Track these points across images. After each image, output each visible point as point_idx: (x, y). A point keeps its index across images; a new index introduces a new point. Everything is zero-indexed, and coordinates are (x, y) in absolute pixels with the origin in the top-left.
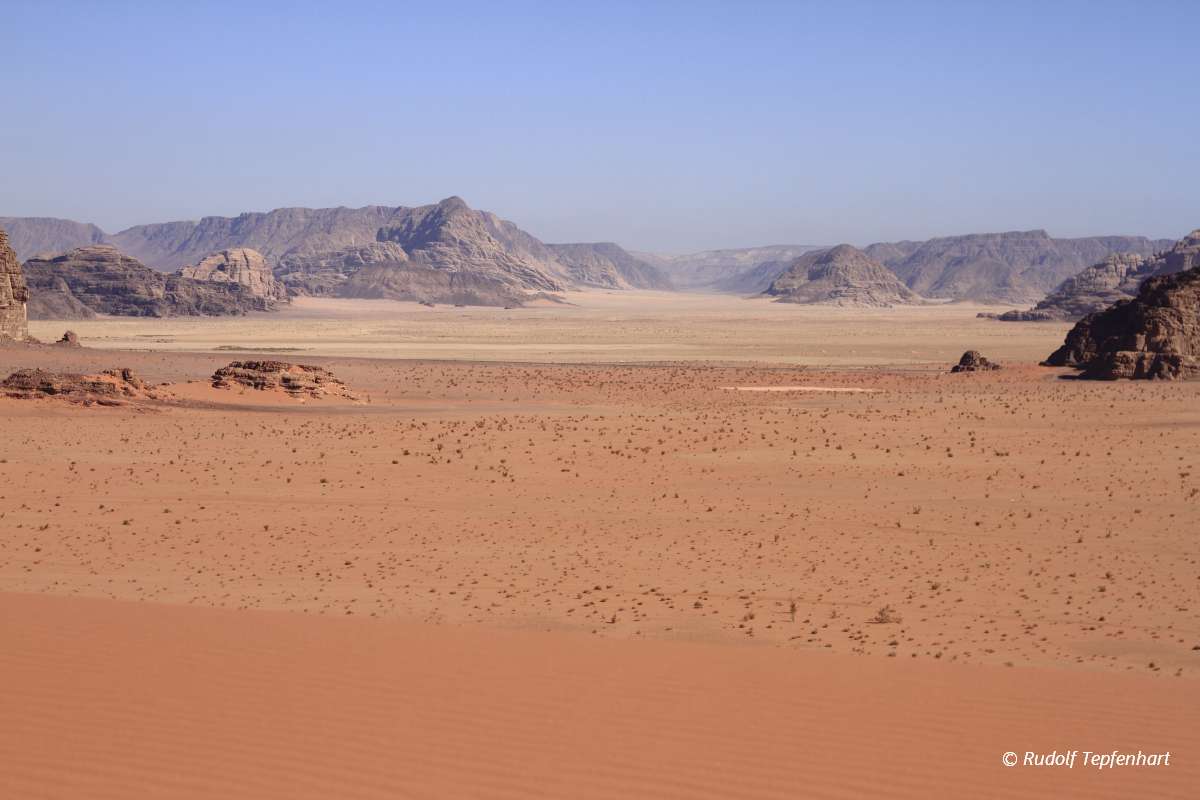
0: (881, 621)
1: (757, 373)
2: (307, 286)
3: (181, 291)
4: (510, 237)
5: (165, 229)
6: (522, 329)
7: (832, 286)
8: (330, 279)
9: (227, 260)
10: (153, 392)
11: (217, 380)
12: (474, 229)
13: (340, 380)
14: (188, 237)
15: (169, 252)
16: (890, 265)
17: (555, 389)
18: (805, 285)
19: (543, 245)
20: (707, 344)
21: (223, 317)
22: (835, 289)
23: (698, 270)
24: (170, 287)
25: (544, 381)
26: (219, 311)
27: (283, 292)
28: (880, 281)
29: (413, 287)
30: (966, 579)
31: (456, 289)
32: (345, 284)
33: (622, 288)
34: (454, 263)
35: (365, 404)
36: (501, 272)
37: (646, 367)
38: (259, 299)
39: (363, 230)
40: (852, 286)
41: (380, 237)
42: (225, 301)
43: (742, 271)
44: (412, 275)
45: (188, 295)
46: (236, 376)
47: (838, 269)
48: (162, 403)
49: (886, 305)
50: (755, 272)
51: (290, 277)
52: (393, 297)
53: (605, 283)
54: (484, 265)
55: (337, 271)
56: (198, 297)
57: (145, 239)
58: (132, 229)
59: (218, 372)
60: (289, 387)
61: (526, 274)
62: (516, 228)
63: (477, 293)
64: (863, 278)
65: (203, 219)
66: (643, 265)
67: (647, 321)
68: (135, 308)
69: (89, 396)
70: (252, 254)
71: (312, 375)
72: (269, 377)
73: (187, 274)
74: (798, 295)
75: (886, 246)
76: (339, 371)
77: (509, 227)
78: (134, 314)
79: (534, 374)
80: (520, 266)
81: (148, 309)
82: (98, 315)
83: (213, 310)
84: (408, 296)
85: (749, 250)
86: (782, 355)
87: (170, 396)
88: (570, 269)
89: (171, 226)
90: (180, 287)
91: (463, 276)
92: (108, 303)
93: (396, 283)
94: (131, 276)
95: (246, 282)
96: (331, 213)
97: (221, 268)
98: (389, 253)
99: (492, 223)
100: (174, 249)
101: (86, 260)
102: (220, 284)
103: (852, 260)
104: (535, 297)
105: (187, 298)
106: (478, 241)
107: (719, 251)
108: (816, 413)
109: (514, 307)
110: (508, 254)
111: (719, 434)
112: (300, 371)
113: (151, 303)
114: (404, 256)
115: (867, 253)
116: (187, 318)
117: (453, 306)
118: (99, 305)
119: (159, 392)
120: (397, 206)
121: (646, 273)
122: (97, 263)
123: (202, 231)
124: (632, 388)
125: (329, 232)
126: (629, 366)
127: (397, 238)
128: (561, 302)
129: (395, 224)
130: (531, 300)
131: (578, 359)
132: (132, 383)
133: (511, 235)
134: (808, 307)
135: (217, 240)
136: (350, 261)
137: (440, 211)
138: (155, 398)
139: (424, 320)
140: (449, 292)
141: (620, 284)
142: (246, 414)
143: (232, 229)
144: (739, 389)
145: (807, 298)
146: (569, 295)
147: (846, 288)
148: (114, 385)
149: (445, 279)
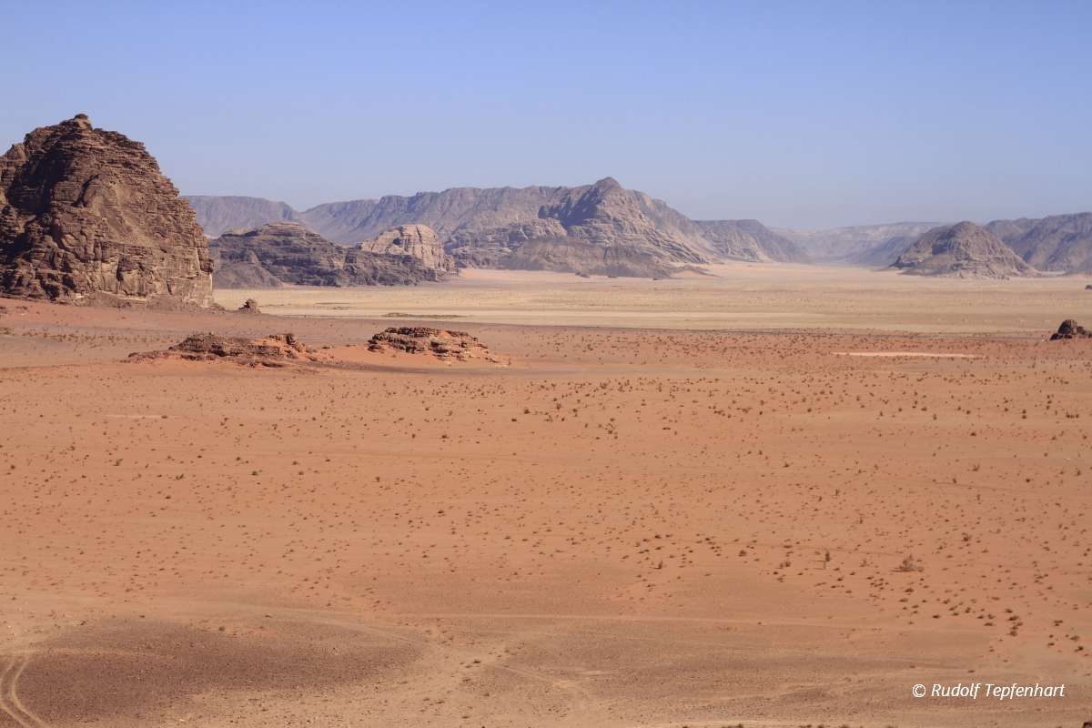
0: (905, 570)
1: (871, 340)
2: (474, 259)
3: (359, 263)
4: (660, 215)
5: (349, 207)
6: (667, 298)
7: (954, 259)
8: (496, 252)
9: (402, 235)
10: (314, 355)
11: (373, 345)
12: (626, 206)
13: (484, 344)
14: (369, 215)
15: (351, 228)
16: (1008, 240)
17: (682, 354)
18: (930, 259)
19: (691, 221)
20: (833, 313)
21: (397, 286)
22: (957, 262)
23: (833, 244)
24: (349, 259)
25: (673, 347)
26: (394, 281)
27: (452, 264)
28: (998, 256)
29: (570, 260)
30: (999, 531)
31: (609, 262)
32: (509, 257)
33: (762, 261)
34: (609, 238)
35: (505, 366)
36: (652, 246)
37: (772, 333)
38: (429, 270)
39: (527, 208)
40: (972, 260)
41: (542, 214)
42: (399, 272)
43: (874, 245)
44: (570, 249)
45: (366, 266)
46: (390, 341)
47: (959, 244)
48: (321, 365)
49: (1003, 277)
50: (884, 247)
51: (460, 251)
52: (552, 269)
53: (747, 256)
54: (635, 239)
55: (503, 246)
56: (375, 268)
57: (331, 216)
58: (319, 206)
59: (375, 337)
60: (437, 351)
61: (673, 248)
62: (665, 206)
63: (629, 266)
64: (982, 252)
65: (383, 198)
66: (782, 240)
67: (781, 291)
68: (318, 278)
69: (255, 358)
70: (423, 229)
71: (459, 340)
72: (419, 341)
73: (365, 247)
74: (924, 267)
75: (1005, 223)
76: (483, 337)
77: (659, 205)
78: (317, 284)
79: (667, 340)
80: (668, 241)
81: (329, 279)
82: (285, 285)
83: (388, 280)
84: (566, 268)
85: (882, 226)
86: (900, 323)
87: (329, 359)
88: (715, 244)
89: (354, 204)
90: (358, 260)
91: (616, 250)
92: (294, 274)
93: (554, 256)
94: (314, 249)
95: (419, 255)
96: (497, 193)
97: (397, 242)
98: (549, 229)
99: (645, 204)
100: (356, 226)
101: (274, 235)
102: (394, 256)
103: (972, 236)
104: (683, 269)
105: (364, 269)
106: (631, 218)
107: (853, 228)
108: (913, 377)
109: (663, 278)
110: (658, 230)
111: (819, 395)
112: (447, 336)
113: (332, 274)
114: (563, 232)
115: (987, 230)
116: (366, 287)
117: (606, 277)
118: (286, 275)
119: (319, 355)
120: (558, 187)
121: (784, 248)
122: (284, 237)
123: (382, 209)
124: (752, 353)
125: (496, 210)
126: (754, 333)
127: (556, 215)
128: (703, 273)
129: (555, 202)
130: (678, 272)
131: (711, 326)
132: (294, 347)
133: (660, 213)
134: (931, 279)
135: (394, 217)
136: (514, 236)
137: (596, 190)
138: (315, 360)
139: (576, 290)
140: (604, 265)
141: (760, 257)
142: (395, 375)
143: (408, 207)
144: (851, 354)
145: (931, 271)
146: (713, 268)
147: (966, 262)
148: (279, 348)
149: (599, 252)
